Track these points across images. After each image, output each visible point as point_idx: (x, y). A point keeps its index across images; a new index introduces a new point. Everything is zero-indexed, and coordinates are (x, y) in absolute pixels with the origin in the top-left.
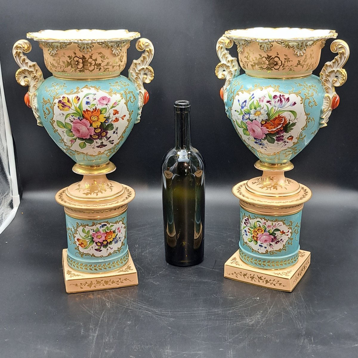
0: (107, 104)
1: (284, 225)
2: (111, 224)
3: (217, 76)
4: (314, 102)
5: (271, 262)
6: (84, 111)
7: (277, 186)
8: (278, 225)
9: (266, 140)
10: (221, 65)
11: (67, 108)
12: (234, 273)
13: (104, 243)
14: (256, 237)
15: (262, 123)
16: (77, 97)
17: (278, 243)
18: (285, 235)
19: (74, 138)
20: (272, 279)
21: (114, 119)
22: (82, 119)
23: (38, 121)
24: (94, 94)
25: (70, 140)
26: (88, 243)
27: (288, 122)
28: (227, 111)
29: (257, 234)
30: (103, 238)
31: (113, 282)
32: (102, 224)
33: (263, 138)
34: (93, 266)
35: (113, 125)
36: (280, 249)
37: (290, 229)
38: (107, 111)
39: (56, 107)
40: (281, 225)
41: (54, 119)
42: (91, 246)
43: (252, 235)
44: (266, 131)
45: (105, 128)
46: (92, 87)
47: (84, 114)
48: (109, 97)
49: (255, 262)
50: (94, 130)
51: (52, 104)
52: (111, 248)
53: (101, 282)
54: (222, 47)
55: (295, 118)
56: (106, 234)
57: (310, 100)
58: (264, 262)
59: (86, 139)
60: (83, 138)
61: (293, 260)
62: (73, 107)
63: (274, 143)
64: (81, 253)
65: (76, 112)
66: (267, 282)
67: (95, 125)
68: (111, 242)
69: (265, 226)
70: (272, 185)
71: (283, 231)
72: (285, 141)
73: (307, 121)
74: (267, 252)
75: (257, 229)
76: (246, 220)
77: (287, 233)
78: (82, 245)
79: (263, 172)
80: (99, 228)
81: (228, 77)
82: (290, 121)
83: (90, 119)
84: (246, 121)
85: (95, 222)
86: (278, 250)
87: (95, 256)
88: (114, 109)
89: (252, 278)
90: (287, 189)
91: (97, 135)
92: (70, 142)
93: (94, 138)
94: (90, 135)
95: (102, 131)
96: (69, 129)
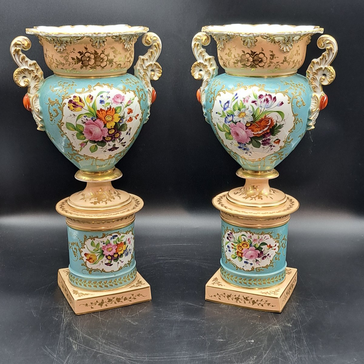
0: (121, 103)
1: (271, 238)
2: (122, 235)
3: (193, 77)
4: (302, 102)
5: (257, 280)
6: (98, 111)
7: (262, 196)
8: (265, 238)
9: (251, 144)
10: (198, 64)
11: (79, 108)
12: (216, 294)
13: (114, 256)
14: (241, 253)
15: (247, 125)
16: (90, 96)
17: (264, 258)
18: (272, 249)
19: (85, 141)
20: (260, 298)
21: (128, 118)
22: (95, 120)
24: (107, 92)
25: (81, 143)
26: (98, 257)
27: (275, 124)
28: (206, 114)
29: (242, 249)
30: (114, 251)
31: (125, 299)
32: (113, 235)
33: (248, 142)
34: (103, 283)
35: (127, 125)
36: (267, 265)
37: (277, 243)
38: (122, 110)
39: (66, 108)
40: (268, 238)
41: (62, 121)
42: (101, 261)
43: (236, 251)
44: (251, 134)
45: (119, 128)
46: (105, 85)
47: (98, 113)
48: (123, 94)
49: (240, 281)
50: (108, 131)
51: (61, 105)
52: (122, 261)
53: (113, 300)
54: (198, 44)
55: (282, 120)
56: (117, 245)
57: (297, 99)
58: (250, 280)
59: (99, 141)
60: (95, 140)
61: (281, 277)
62: (86, 107)
63: (259, 148)
64: (88, 270)
65: (89, 112)
66: (254, 302)
67: (109, 126)
68: (122, 255)
69: (251, 239)
70: (257, 195)
71: (270, 245)
72: (271, 145)
73: (295, 122)
74: (253, 269)
75: (241, 244)
76: (228, 234)
77: (274, 247)
78: (90, 260)
79: (246, 180)
80: (110, 240)
81: (205, 78)
82: (278, 123)
83: (104, 119)
84: (229, 124)
85: (106, 233)
86: (265, 266)
87: (105, 272)
88: (128, 107)
89: (237, 299)
90: (272, 199)
91: (110, 137)
92: (80, 146)
93: (106, 140)
94: (103, 137)
95: (115, 133)
96: (80, 131)
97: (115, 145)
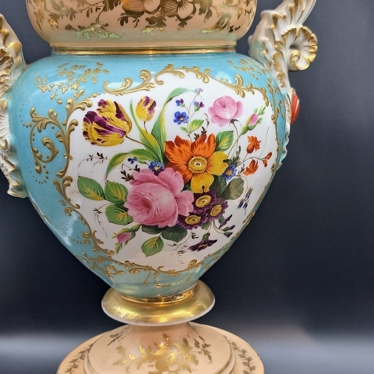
0: (232, 121)
6: (170, 144)
11: (113, 136)
16: (148, 100)
19: (129, 226)
21: (247, 164)
22: (161, 170)
23: (13, 183)
24: (196, 91)
25: (118, 232)
35: (242, 182)
38: (234, 141)
39: (77, 136)
41: (68, 174)
45: (222, 192)
46: (188, 70)
47: (169, 151)
48: (237, 98)
50: (193, 200)
51: (63, 128)
59: (167, 226)
60: (157, 226)
62: (134, 133)
65: (144, 148)
67: (197, 186)
83: (184, 167)
88: (250, 133)
91: (199, 215)
92: (116, 240)
93: (187, 223)
94: (179, 215)
95: (212, 204)
96: (116, 200)
97: (208, 234)
